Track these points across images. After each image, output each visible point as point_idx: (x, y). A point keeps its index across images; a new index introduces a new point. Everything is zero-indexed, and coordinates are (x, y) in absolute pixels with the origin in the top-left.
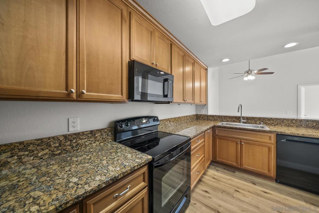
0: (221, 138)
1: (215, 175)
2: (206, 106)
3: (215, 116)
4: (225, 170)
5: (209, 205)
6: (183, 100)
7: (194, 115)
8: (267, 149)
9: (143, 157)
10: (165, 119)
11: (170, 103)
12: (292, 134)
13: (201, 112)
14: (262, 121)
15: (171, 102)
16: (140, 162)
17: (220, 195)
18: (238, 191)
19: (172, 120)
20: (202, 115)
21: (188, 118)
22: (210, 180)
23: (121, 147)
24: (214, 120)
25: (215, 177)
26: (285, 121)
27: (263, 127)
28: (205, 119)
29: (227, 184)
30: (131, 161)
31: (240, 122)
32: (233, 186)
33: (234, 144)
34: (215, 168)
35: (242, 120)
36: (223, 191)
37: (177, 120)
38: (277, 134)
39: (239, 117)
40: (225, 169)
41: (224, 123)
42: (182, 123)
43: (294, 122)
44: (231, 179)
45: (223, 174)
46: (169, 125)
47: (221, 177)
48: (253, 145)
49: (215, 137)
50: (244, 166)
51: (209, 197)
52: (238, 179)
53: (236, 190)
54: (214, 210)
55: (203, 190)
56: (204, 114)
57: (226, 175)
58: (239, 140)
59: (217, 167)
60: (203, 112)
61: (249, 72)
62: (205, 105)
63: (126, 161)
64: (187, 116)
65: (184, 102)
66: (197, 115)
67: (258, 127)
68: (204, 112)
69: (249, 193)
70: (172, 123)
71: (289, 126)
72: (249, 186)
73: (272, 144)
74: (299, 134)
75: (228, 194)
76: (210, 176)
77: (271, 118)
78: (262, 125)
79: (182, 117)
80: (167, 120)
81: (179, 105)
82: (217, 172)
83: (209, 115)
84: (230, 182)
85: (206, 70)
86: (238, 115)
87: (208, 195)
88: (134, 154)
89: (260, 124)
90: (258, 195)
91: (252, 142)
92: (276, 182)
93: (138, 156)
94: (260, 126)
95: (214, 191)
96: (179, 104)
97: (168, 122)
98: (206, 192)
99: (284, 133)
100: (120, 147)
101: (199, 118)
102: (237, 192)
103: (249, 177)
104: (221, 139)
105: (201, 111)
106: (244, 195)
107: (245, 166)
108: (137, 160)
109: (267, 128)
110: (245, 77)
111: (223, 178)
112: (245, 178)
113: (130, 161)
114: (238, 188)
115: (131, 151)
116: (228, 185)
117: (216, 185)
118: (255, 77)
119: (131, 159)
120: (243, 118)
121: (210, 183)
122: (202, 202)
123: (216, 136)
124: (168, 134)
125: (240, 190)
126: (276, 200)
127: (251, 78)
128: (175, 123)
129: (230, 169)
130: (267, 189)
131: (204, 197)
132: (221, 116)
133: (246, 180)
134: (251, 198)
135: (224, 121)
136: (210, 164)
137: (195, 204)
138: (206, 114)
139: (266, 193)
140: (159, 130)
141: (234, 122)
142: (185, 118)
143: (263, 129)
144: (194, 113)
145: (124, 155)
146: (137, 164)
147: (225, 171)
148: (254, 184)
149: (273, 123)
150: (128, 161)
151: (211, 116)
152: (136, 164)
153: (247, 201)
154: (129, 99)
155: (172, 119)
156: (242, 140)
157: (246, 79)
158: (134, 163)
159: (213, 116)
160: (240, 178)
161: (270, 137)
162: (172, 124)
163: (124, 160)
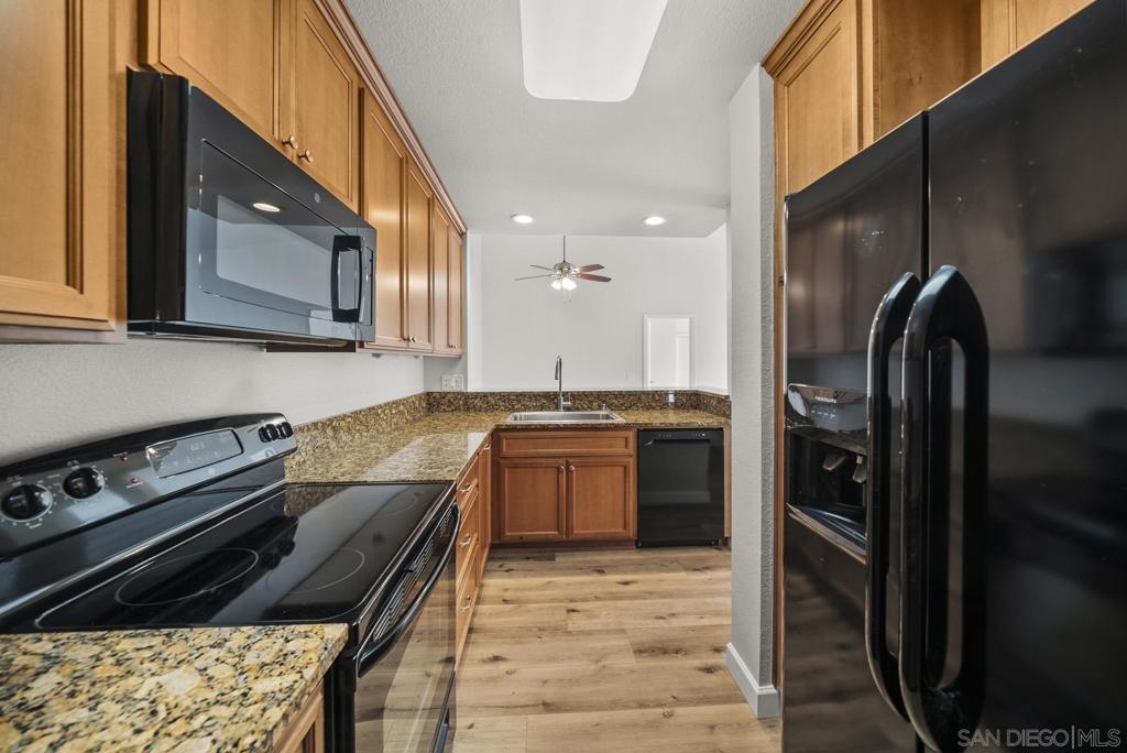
0: (518, 464)
1: (506, 590)
2: (462, 361)
3: (492, 394)
4: (531, 561)
5: (515, 700)
6: (402, 336)
7: (419, 397)
8: (621, 469)
9: (291, 646)
10: (315, 424)
11: (358, 349)
12: (663, 426)
13: (444, 383)
14: (603, 402)
15: (362, 345)
16: (291, 688)
17: (536, 647)
18: (574, 611)
19: (343, 423)
20: (447, 393)
21: (402, 408)
22: (498, 615)
23: (46, 657)
24: (486, 411)
25: (508, 595)
26: (643, 397)
27: (607, 417)
28: (457, 409)
29: (544, 602)
30: (223, 712)
31: (557, 408)
32: (561, 601)
33: (551, 474)
34: (501, 566)
35: (563, 403)
36: (540, 630)
37: (363, 419)
38: (639, 430)
39: (556, 395)
40: (528, 558)
41: (517, 414)
42: (383, 432)
43: (657, 398)
44: (550, 582)
45: (525, 576)
46: (333, 445)
47: (524, 589)
48: (594, 468)
49: (499, 463)
50: (575, 532)
51: (507, 672)
52: (566, 575)
53: (570, 611)
54: (533, 706)
55: (484, 661)
56: (456, 389)
57: (533, 576)
58: (563, 461)
59: (506, 559)
60: (451, 385)
61: (563, 268)
62: (457, 361)
63: (178, 728)
64: (397, 403)
65: (404, 344)
66: (429, 394)
67: (597, 417)
68: (453, 384)
69: (598, 603)
70: (345, 437)
71: (649, 408)
72: (593, 583)
73: (631, 456)
74: (672, 424)
75: (555, 631)
76: (494, 600)
77: (620, 393)
78: (603, 412)
79: (380, 407)
80: (323, 424)
81: (375, 359)
82: (511, 577)
83: (472, 394)
84: (548, 593)
85: (462, 235)
86: (553, 387)
87: (502, 667)
88: (215, 653)
89: (600, 408)
90: (615, 597)
91: (591, 460)
92: (637, 547)
93: (251, 659)
94: (601, 413)
95: (517, 643)
96: (377, 356)
97: (330, 432)
98: (496, 659)
99: (650, 427)
100: (37, 663)
101: (436, 406)
102: (573, 614)
103: (589, 559)
104: (516, 466)
105: (444, 378)
106: (590, 615)
107: (579, 531)
108: (263, 686)
109: (618, 419)
110: (554, 279)
111: (530, 589)
112: (581, 565)
113: (214, 711)
114: (571, 601)
115: (174, 650)
116: (549, 605)
117: (518, 620)
118: (577, 284)
119: (212, 695)
120: (565, 394)
121: (501, 622)
122: (491, 702)
123: (502, 461)
124: (329, 489)
125: (577, 604)
126: (645, 592)
127: (568, 284)
128: (357, 435)
129: (539, 552)
130: (625, 573)
131: (492, 680)
132: (509, 394)
133: (582, 570)
134: (604, 613)
135: (518, 410)
136: (489, 559)
137: (471, 727)
138: (463, 390)
139: (626, 583)
140: (288, 479)
141: (542, 408)
142: (394, 411)
143: (611, 421)
144: (418, 389)
145: (126, 699)
146: (284, 707)
147: (531, 564)
148: (601, 572)
149: (622, 405)
150: (197, 723)
151: (476, 395)
152: (275, 714)
153: (599, 627)
154: (129, 318)
155: (344, 417)
156: (570, 461)
157: (556, 285)
158: (251, 711)
159: (484, 396)
160: (569, 568)
161: (627, 439)
162: (345, 443)
163: (149, 734)
